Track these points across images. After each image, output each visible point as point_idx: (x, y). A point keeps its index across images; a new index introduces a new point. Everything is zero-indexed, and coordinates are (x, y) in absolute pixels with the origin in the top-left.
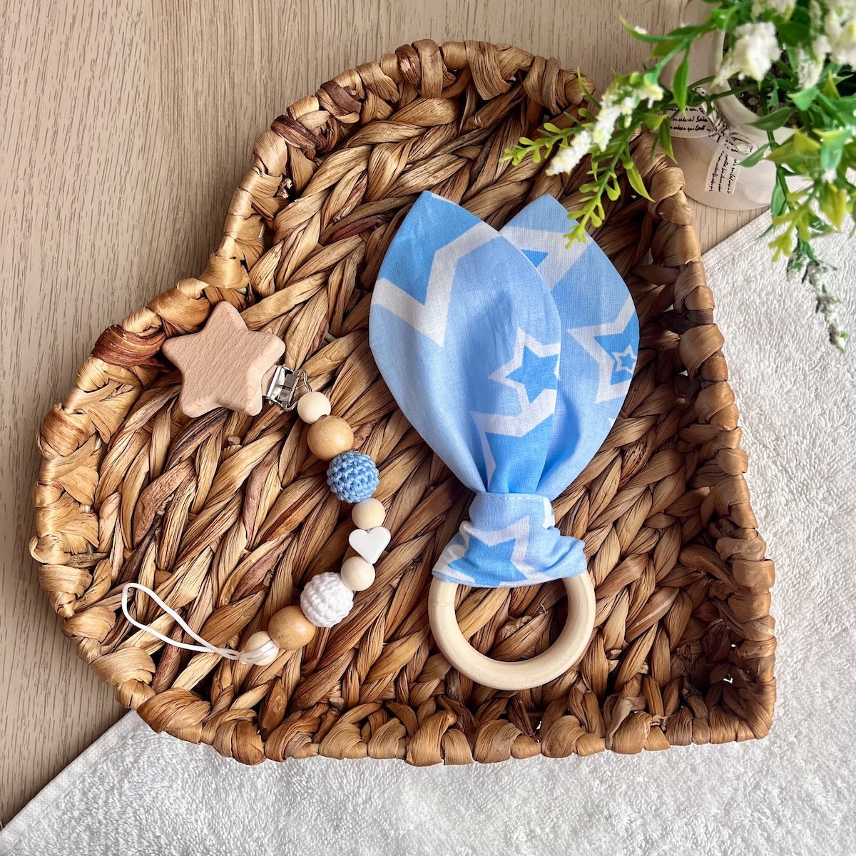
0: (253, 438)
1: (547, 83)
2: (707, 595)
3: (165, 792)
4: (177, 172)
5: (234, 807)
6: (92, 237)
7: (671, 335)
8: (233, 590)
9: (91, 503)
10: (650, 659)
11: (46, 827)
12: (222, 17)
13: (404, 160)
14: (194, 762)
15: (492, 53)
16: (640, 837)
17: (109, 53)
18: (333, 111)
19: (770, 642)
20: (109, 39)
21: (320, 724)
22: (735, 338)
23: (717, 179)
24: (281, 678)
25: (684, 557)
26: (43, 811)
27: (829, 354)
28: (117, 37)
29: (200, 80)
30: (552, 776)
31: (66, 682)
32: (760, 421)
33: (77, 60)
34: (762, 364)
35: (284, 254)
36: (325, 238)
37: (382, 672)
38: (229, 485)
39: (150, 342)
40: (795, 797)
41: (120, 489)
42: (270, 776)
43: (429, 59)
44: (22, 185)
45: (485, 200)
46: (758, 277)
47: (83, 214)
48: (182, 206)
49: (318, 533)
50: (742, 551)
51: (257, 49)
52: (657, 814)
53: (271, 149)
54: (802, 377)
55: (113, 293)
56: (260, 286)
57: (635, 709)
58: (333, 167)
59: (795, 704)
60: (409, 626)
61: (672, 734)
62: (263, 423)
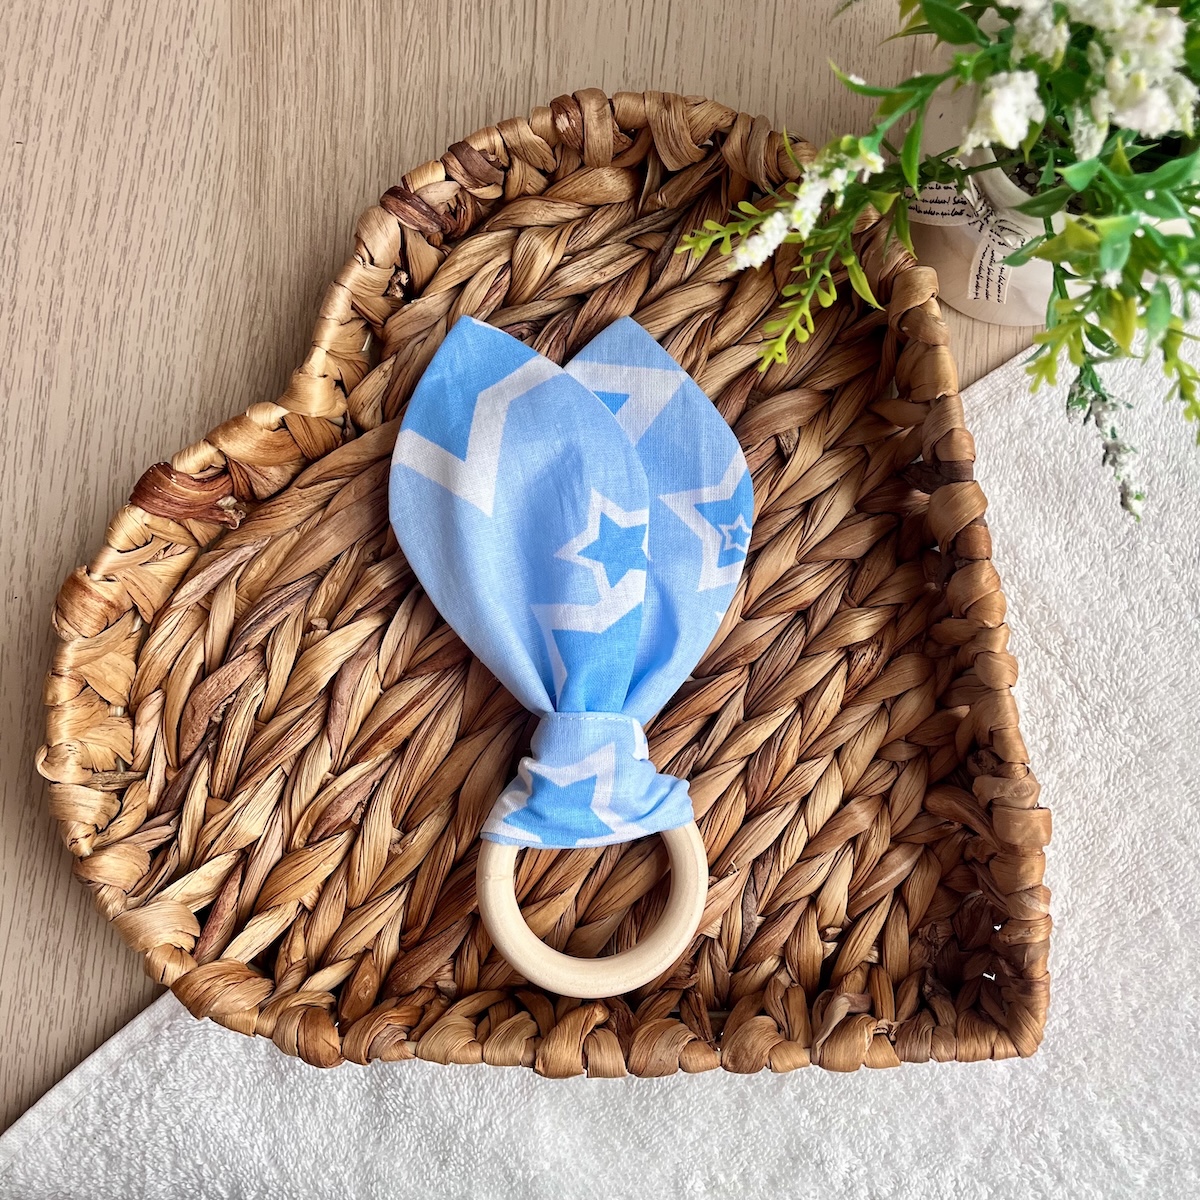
0: (345, 621)
1: (752, 149)
2: (962, 855)
3: (211, 1105)
4: (256, 259)
5: (304, 1129)
6: (140, 344)
7: (919, 495)
8: (310, 827)
9: (124, 704)
10: (880, 942)
11: (48, 1146)
12: (324, 55)
13: (561, 249)
14: (251, 1065)
15: (680, 107)
16: (864, 1193)
17: (172, 100)
18: (463, 181)
19: (1042, 922)
20: (172, 81)
21: (421, 1016)
22: (1011, 502)
23: (983, 283)
24: (372, 951)
25: (932, 802)
26: (45, 1125)
28: (183, 80)
29: (291, 138)
30: (742, 1102)
31: (82, 947)
32: (1042, 615)
33: (129, 108)
34: (1046, 539)
35: (395, 373)
38: (309, 684)
39: (207, 486)
40: (1082, 1143)
41: (164, 685)
42: (355, 1087)
43: (595, 116)
44: (50, 274)
45: (668, 307)
46: (1043, 419)
47: (129, 314)
48: (261, 306)
49: (428, 753)
50: (1006, 794)
51: (369, 98)
52: (888, 1161)
53: (379, 233)
54: (1102, 558)
55: (165, 421)
56: (362, 416)
57: (855, 1010)
58: (465, 258)
59: (1084, 1013)
60: (550, 885)
61: (903, 1046)
62: (358, 601)
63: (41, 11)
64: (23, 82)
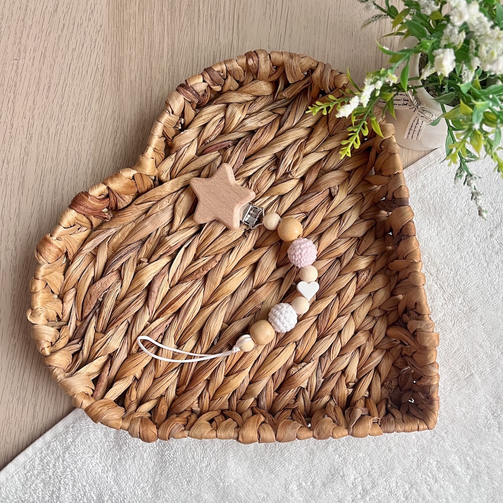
0: (155, 260)
1: (325, 76)
2: (401, 354)
3: (90, 460)
4: (117, 112)
5: (130, 469)
6: (67, 145)
7: (384, 213)
9: (58, 294)
10: (369, 389)
12: (147, 31)
13: (245, 112)
15: (297, 58)
16: (360, 488)
17: (83, 46)
18: (210, 83)
19: (436, 377)
20: (83, 38)
21: (188, 421)
23: (412, 132)
24: (164, 396)
25: (389, 332)
27: (465, 227)
28: (88, 38)
29: (133, 64)
30: (312, 453)
31: (35, 398)
32: (429, 260)
33: (64, 48)
34: (430, 231)
35: (177, 160)
36: (199, 152)
37: (222, 393)
38: (140, 285)
39: (102, 202)
40: (445, 466)
41: (76, 286)
42: (151, 451)
43: (263, 59)
44: (28, 115)
45: (288, 136)
46: (429, 185)
47: (62, 132)
48: (119, 131)
49: (190, 313)
50: (422, 327)
51: (166, 50)
52: (370, 475)
53: (176, 101)
54: (451, 238)
55: (77, 177)
56: (162, 177)
57: (363, 414)
58: (206, 114)
59: (445, 415)
60: (239, 367)
61: (384, 427)
62: (161, 251)
63: (27, 6)
64: (18, 35)
